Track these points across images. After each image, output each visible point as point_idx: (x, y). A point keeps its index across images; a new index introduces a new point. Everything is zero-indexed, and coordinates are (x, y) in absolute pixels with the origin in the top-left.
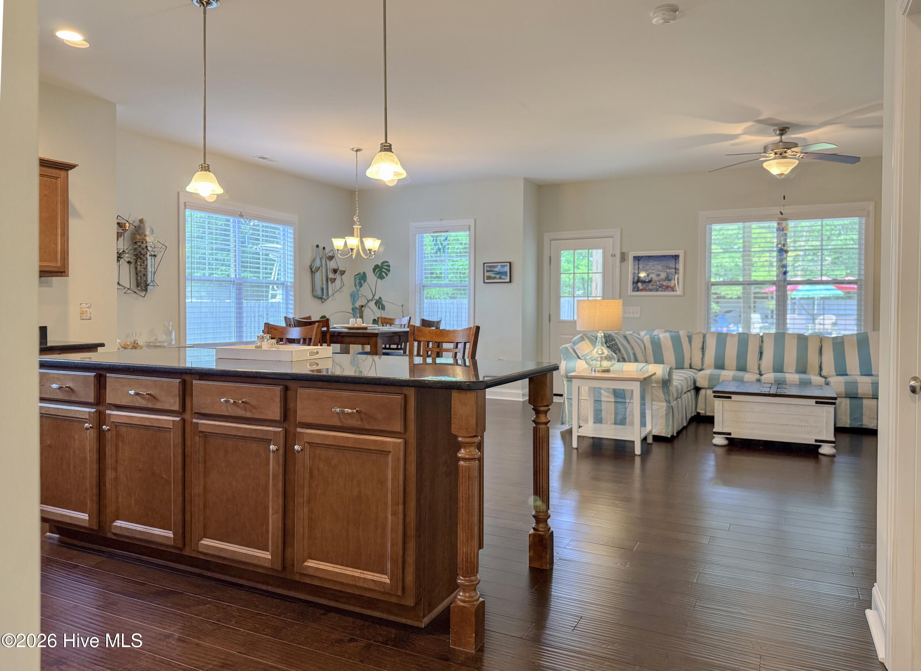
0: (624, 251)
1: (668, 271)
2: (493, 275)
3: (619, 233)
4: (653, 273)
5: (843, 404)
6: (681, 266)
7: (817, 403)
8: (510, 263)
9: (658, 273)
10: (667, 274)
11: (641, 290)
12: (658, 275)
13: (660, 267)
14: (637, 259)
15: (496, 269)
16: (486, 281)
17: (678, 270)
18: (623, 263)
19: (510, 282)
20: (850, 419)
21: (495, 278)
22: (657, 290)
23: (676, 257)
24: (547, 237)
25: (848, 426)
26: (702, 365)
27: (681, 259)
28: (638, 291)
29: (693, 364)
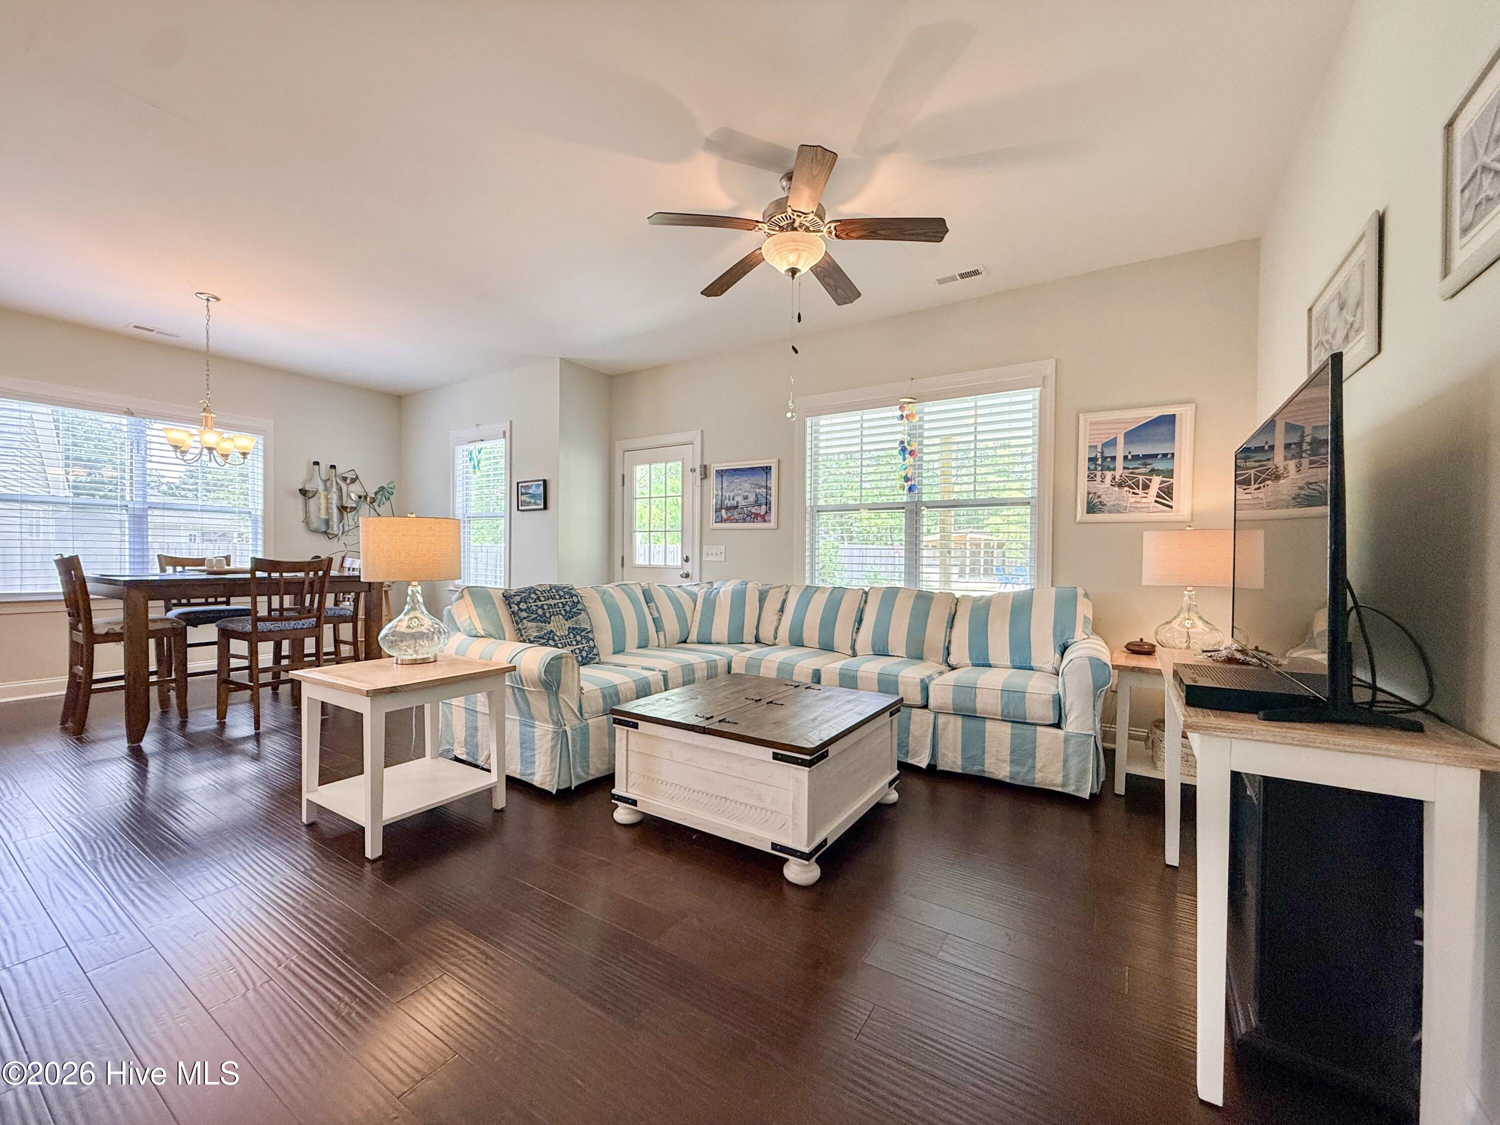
0: (705, 463)
1: (758, 491)
2: (528, 500)
3: (699, 439)
4: (740, 495)
5: (951, 727)
6: (773, 483)
7: (776, 757)
8: (545, 481)
9: (746, 494)
10: (756, 495)
11: (726, 521)
12: (746, 498)
13: (747, 486)
14: (721, 473)
15: (531, 491)
16: (520, 508)
17: (770, 489)
18: (705, 481)
19: (545, 508)
20: (962, 757)
21: (529, 503)
22: (744, 521)
23: (767, 470)
24: (620, 446)
25: (960, 771)
26: (775, 638)
27: (774, 472)
28: (721, 522)
29: (761, 636)
